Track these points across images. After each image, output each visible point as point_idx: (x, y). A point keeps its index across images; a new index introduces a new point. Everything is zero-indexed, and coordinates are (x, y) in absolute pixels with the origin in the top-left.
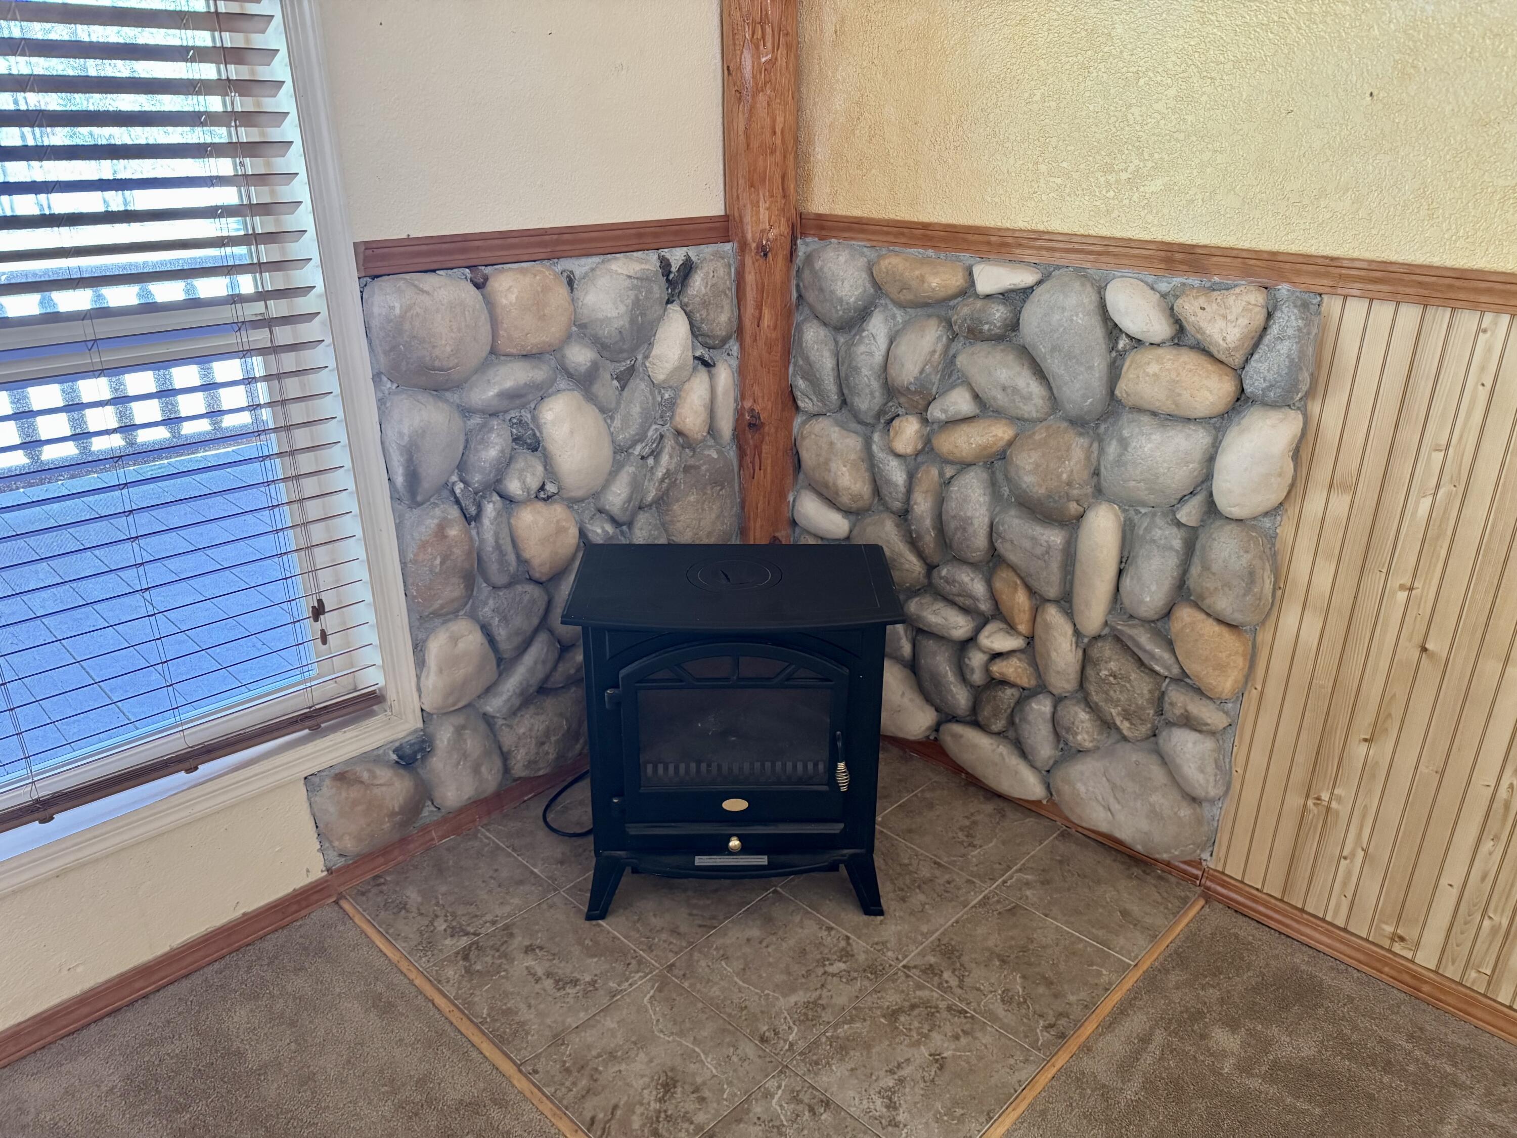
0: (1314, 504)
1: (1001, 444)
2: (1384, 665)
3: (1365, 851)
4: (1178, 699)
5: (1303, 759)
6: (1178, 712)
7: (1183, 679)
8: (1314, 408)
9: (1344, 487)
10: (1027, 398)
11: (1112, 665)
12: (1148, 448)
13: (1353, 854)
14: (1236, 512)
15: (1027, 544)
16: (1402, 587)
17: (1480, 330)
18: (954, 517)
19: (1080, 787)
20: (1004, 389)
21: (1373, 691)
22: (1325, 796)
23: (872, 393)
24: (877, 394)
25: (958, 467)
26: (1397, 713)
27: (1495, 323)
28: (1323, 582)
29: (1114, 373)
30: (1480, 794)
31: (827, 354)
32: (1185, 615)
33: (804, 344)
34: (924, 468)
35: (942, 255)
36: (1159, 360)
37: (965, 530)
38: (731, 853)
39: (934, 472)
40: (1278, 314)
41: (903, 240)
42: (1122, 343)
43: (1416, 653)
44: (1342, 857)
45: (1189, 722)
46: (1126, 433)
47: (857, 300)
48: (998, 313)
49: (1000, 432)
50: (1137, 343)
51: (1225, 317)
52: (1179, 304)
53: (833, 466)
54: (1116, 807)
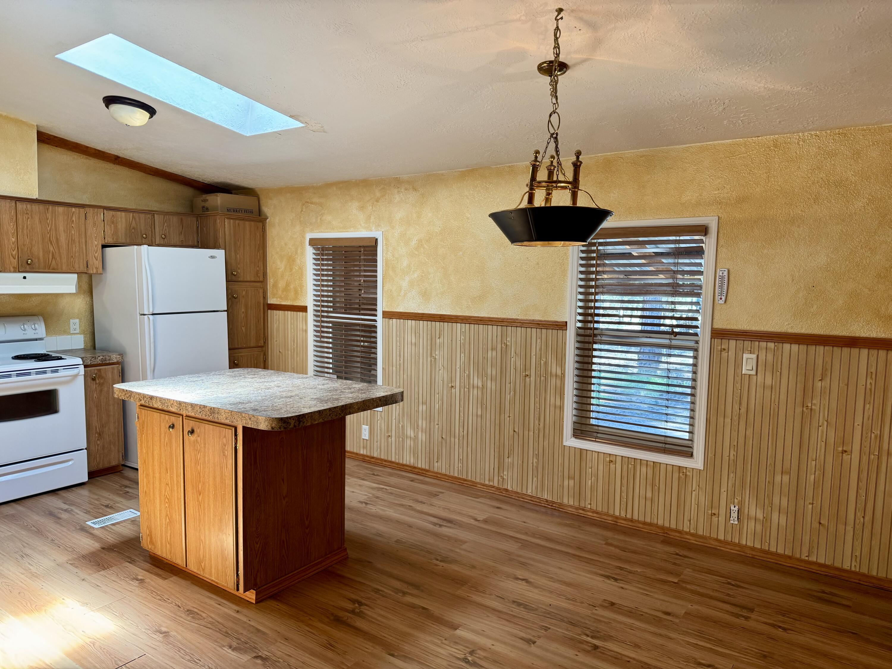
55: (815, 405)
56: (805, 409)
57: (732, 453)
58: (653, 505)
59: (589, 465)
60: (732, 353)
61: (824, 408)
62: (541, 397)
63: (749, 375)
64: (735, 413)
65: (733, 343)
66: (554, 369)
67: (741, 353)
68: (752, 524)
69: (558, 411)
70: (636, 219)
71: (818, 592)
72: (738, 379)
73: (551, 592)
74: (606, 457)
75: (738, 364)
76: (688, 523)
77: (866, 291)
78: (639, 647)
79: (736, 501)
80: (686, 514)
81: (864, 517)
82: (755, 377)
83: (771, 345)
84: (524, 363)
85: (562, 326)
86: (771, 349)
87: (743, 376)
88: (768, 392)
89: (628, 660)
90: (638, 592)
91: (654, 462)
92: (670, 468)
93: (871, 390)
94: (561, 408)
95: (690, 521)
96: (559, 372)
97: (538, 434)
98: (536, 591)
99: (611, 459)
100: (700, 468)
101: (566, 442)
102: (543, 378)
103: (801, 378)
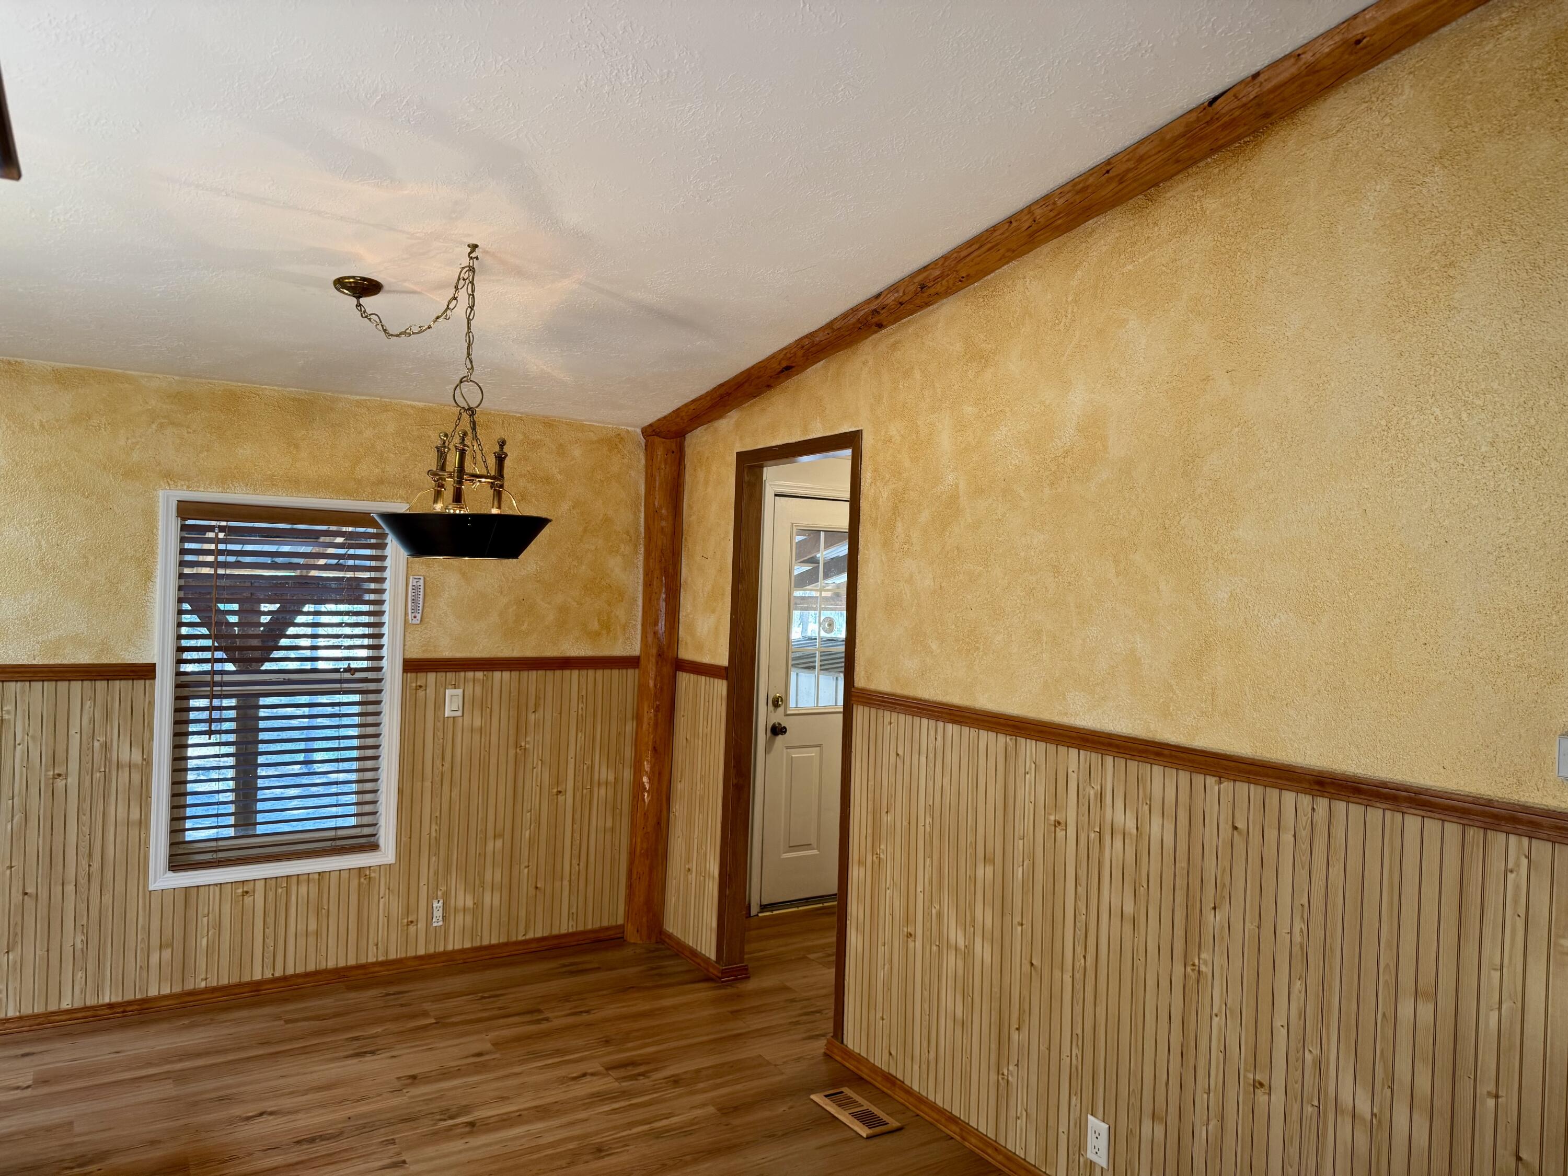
55: (529, 743)
56: (518, 750)
57: (434, 827)
58: (319, 941)
59: (202, 910)
60: (431, 691)
61: (538, 745)
62: (94, 813)
63: (454, 717)
64: (436, 772)
65: (432, 677)
66: (126, 752)
67: (442, 690)
68: (460, 917)
69: (134, 832)
70: (284, 494)
71: (558, 968)
72: (440, 725)
73: (324, 1106)
74: (236, 889)
75: (439, 704)
76: (375, 948)
77: (575, 604)
78: (508, 1098)
79: (440, 893)
80: (371, 936)
81: (579, 865)
82: (461, 719)
83: (479, 675)
84: (51, 751)
85: (146, 672)
86: (480, 680)
87: (446, 719)
88: (477, 737)
89: (518, 1114)
90: (415, 1052)
91: (319, 873)
92: (345, 875)
93: (582, 715)
94: (143, 824)
95: (377, 945)
96: (137, 758)
97: (86, 886)
98: (300, 1116)
99: (245, 888)
100: (390, 862)
101: (155, 883)
102: (98, 774)
103: (513, 713)
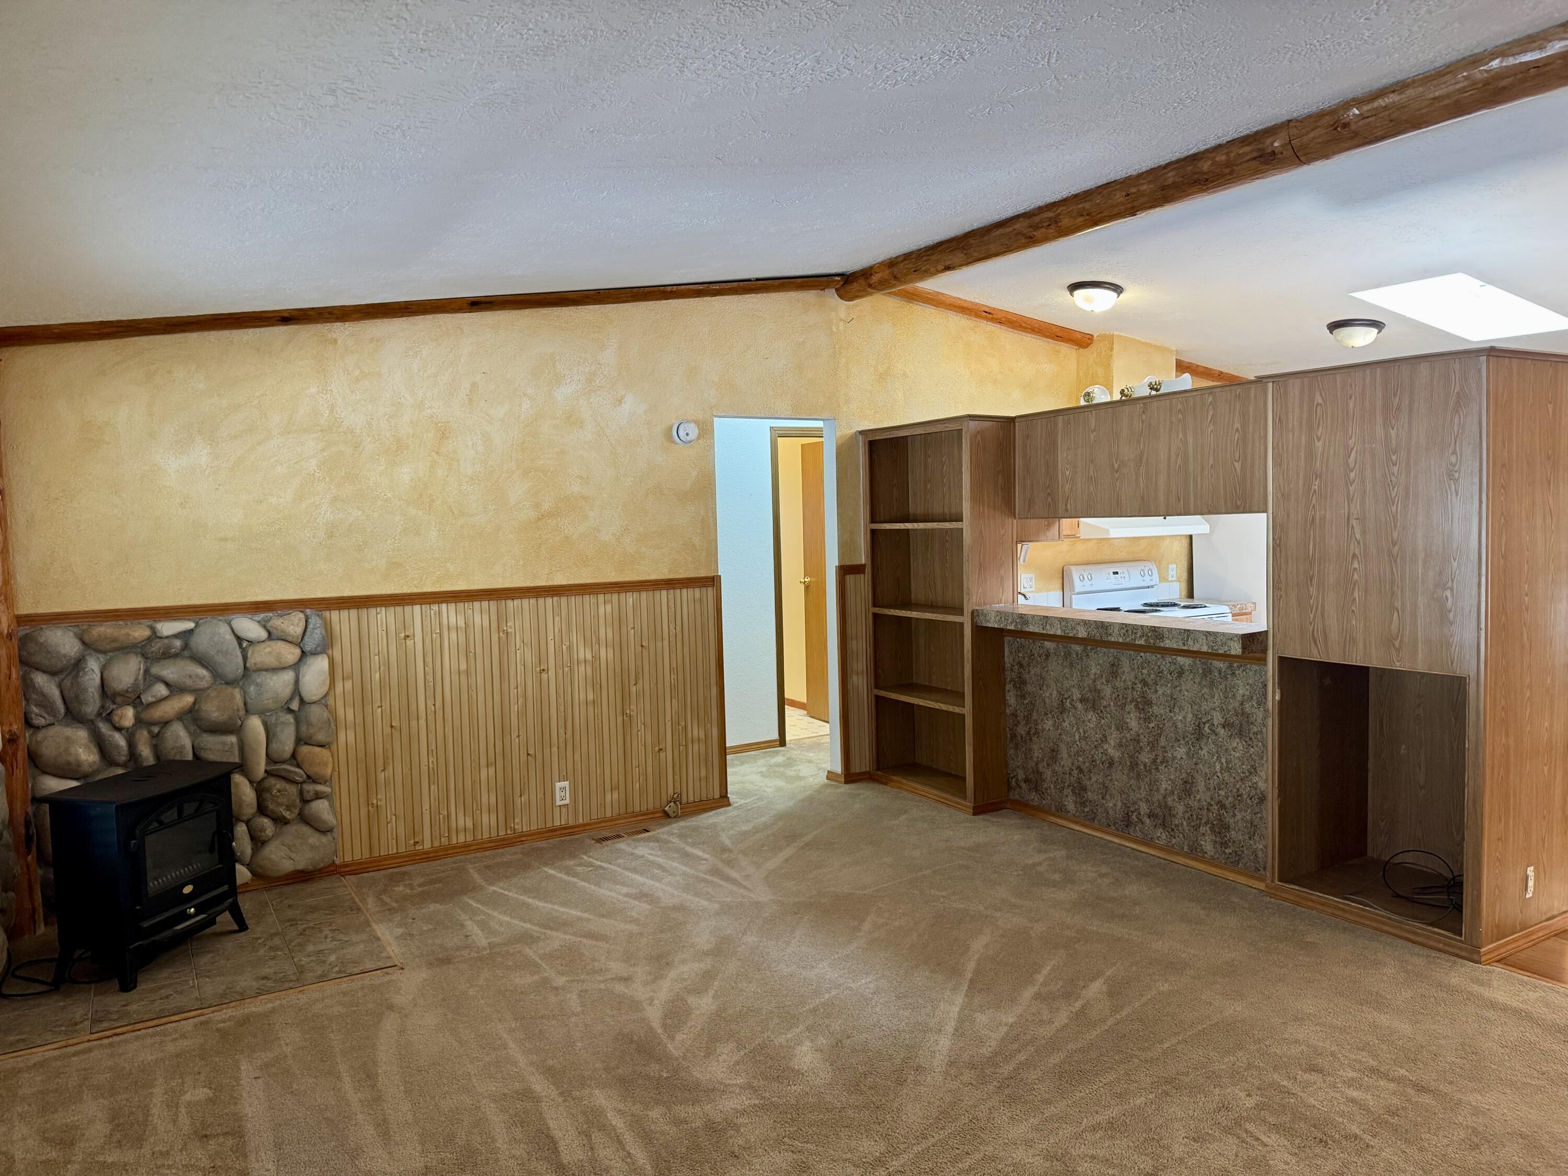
0: (339, 688)
1: (190, 704)
2: (380, 739)
3: (395, 815)
4: (310, 788)
5: (362, 791)
6: (311, 794)
7: (311, 779)
8: (330, 652)
9: (348, 678)
10: (203, 678)
11: (278, 786)
12: (272, 684)
13: (391, 819)
14: (315, 698)
15: (220, 747)
16: (378, 707)
17: (377, 614)
18: (172, 749)
19: (273, 857)
20: (190, 676)
21: (380, 750)
22: (375, 802)
23: (95, 701)
24: (97, 701)
25: (161, 725)
26: (390, 755)
27: (381, 610)
28: (350, 716)
29: (245, 658)
30: (424, 768)
31: (53, 687)
32: (305, 749)
33: (37, 685)
34: (138, 732)
35: (129, 623)
36: (269, 646)
37: (181, 752)
38: (191, 916)
39: (145, 733)
40: (310, 620)
41: (99, 619)
42: (245, 644)
43: (389, 729)
44: (388, 823)
45: (318, 796)
46: (259, 681)
47: (76, 653)
48: (178, 643)
49: (189, 699)
50: (251, 642)
51: (292, 624)
52: (269, 625)
53: (72, 750)
54: (293, 855)
